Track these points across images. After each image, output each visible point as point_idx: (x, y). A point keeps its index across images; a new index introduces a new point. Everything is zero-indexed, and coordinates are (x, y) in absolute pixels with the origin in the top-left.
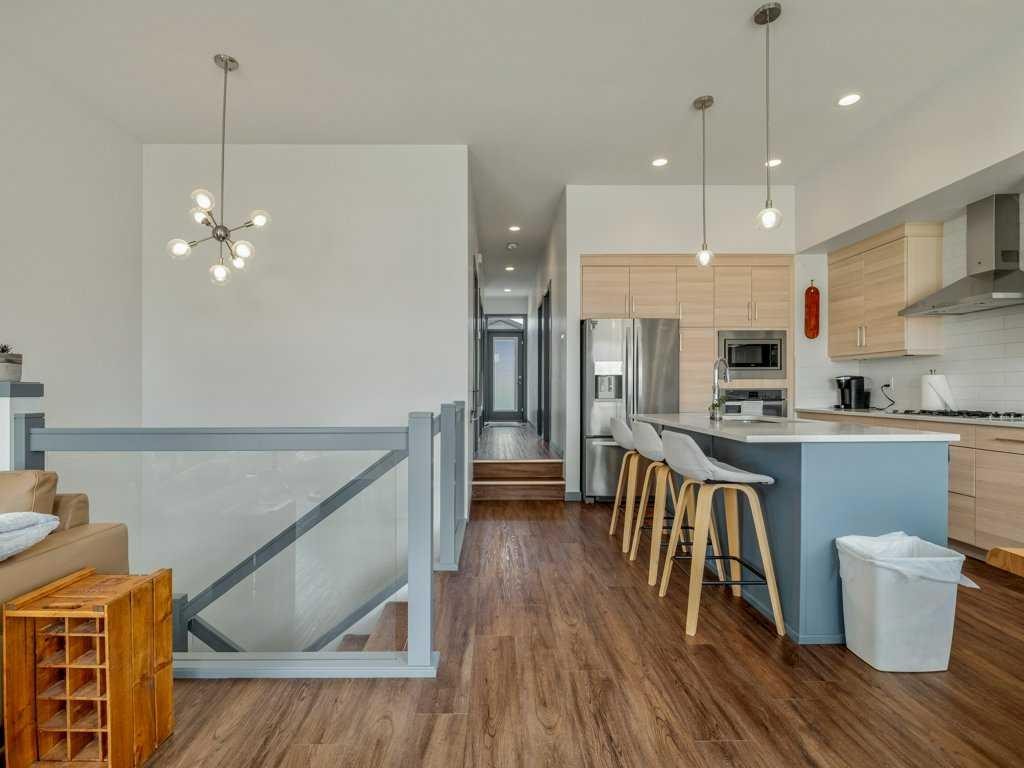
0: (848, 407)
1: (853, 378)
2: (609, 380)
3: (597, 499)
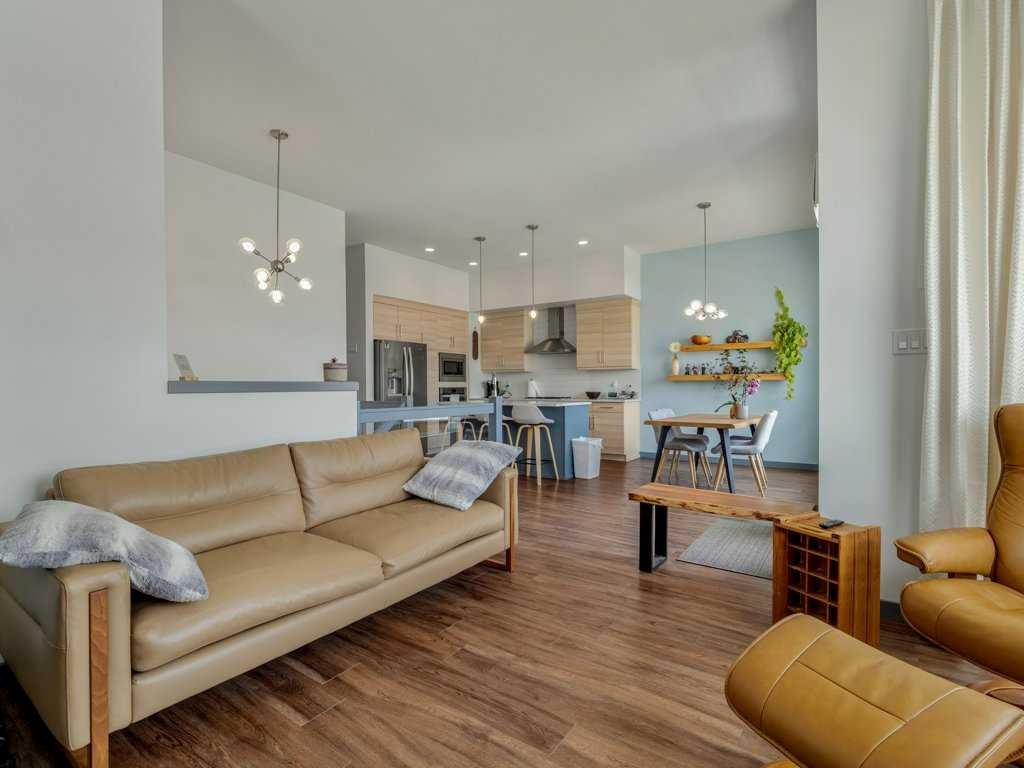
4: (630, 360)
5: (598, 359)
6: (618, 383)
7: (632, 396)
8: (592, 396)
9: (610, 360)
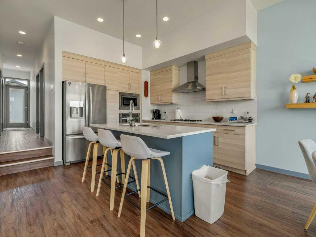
0: (156, 119)
1: (157, 110)
2: (77, 109)
3: (72, 163)
4: (250, 92)
5: (222, 93)
6: (238, 111)
7: (250, 120)
8: (217, 119)
9: (231, 93)
